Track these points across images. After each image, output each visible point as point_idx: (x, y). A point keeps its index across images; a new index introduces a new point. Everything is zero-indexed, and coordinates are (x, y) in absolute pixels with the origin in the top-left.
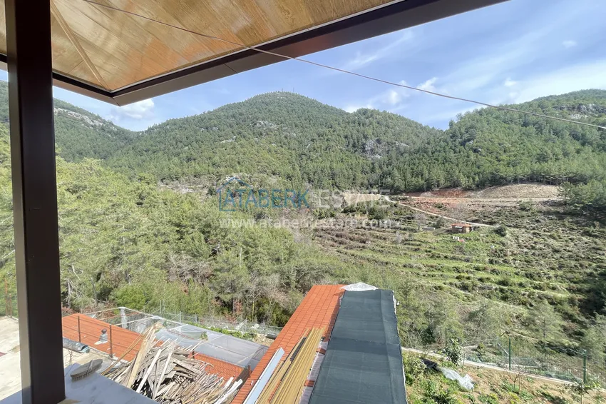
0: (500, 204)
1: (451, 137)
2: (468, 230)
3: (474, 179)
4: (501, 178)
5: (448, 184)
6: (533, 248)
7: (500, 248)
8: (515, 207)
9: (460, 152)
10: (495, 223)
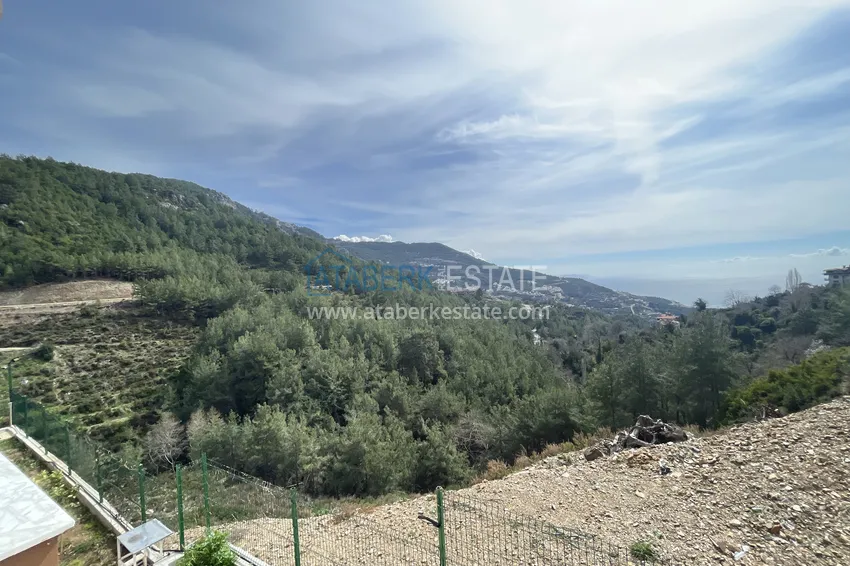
0: (50, 311)
4: (57, 270)
6: (94, 367)
8: (73, 313)
10: (35, 341)
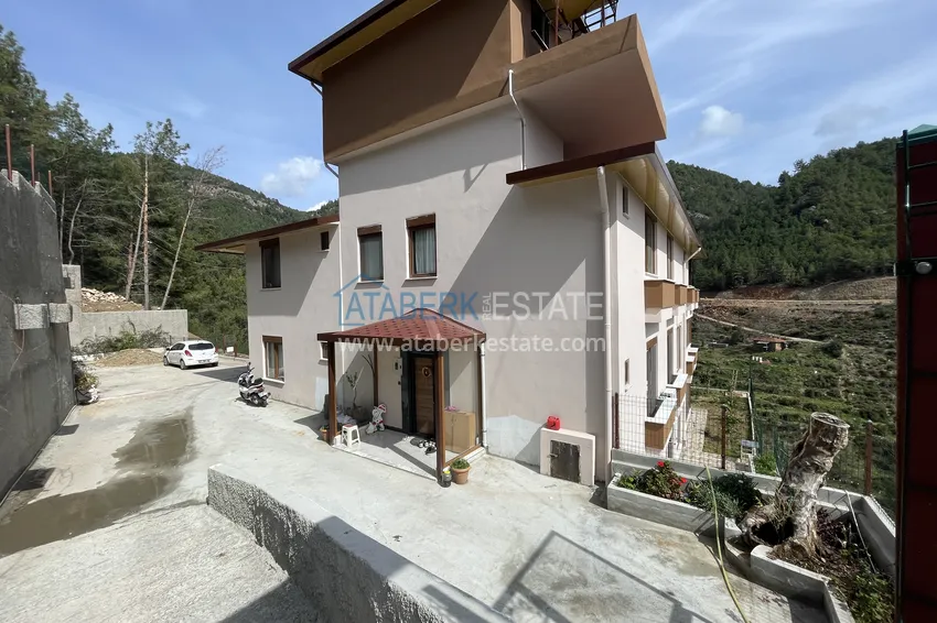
0: (842, 308)
1: (777, 202)
2: (778, 347)
3: (806, 270)
4: (855, 266)
5: (762, 278)
6: (883, 375)
7: (827, 375)
8: (866, 313)
9: (789, 226)
10: (826, 336)
